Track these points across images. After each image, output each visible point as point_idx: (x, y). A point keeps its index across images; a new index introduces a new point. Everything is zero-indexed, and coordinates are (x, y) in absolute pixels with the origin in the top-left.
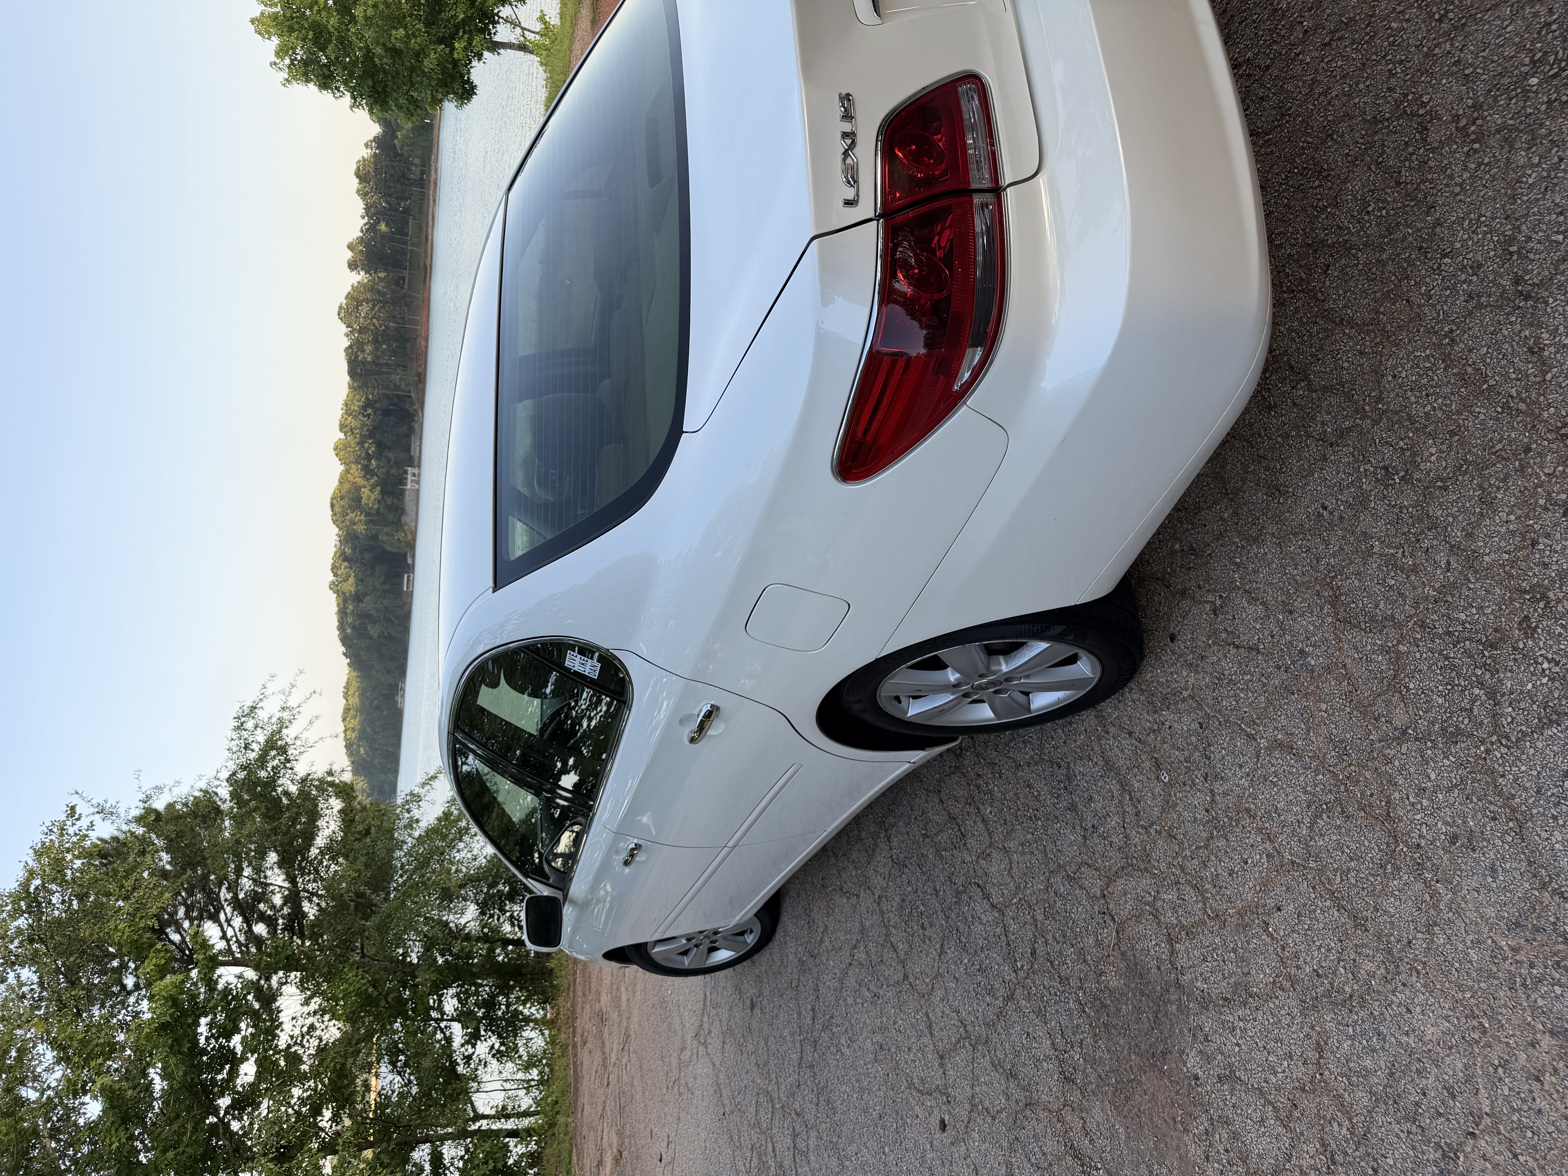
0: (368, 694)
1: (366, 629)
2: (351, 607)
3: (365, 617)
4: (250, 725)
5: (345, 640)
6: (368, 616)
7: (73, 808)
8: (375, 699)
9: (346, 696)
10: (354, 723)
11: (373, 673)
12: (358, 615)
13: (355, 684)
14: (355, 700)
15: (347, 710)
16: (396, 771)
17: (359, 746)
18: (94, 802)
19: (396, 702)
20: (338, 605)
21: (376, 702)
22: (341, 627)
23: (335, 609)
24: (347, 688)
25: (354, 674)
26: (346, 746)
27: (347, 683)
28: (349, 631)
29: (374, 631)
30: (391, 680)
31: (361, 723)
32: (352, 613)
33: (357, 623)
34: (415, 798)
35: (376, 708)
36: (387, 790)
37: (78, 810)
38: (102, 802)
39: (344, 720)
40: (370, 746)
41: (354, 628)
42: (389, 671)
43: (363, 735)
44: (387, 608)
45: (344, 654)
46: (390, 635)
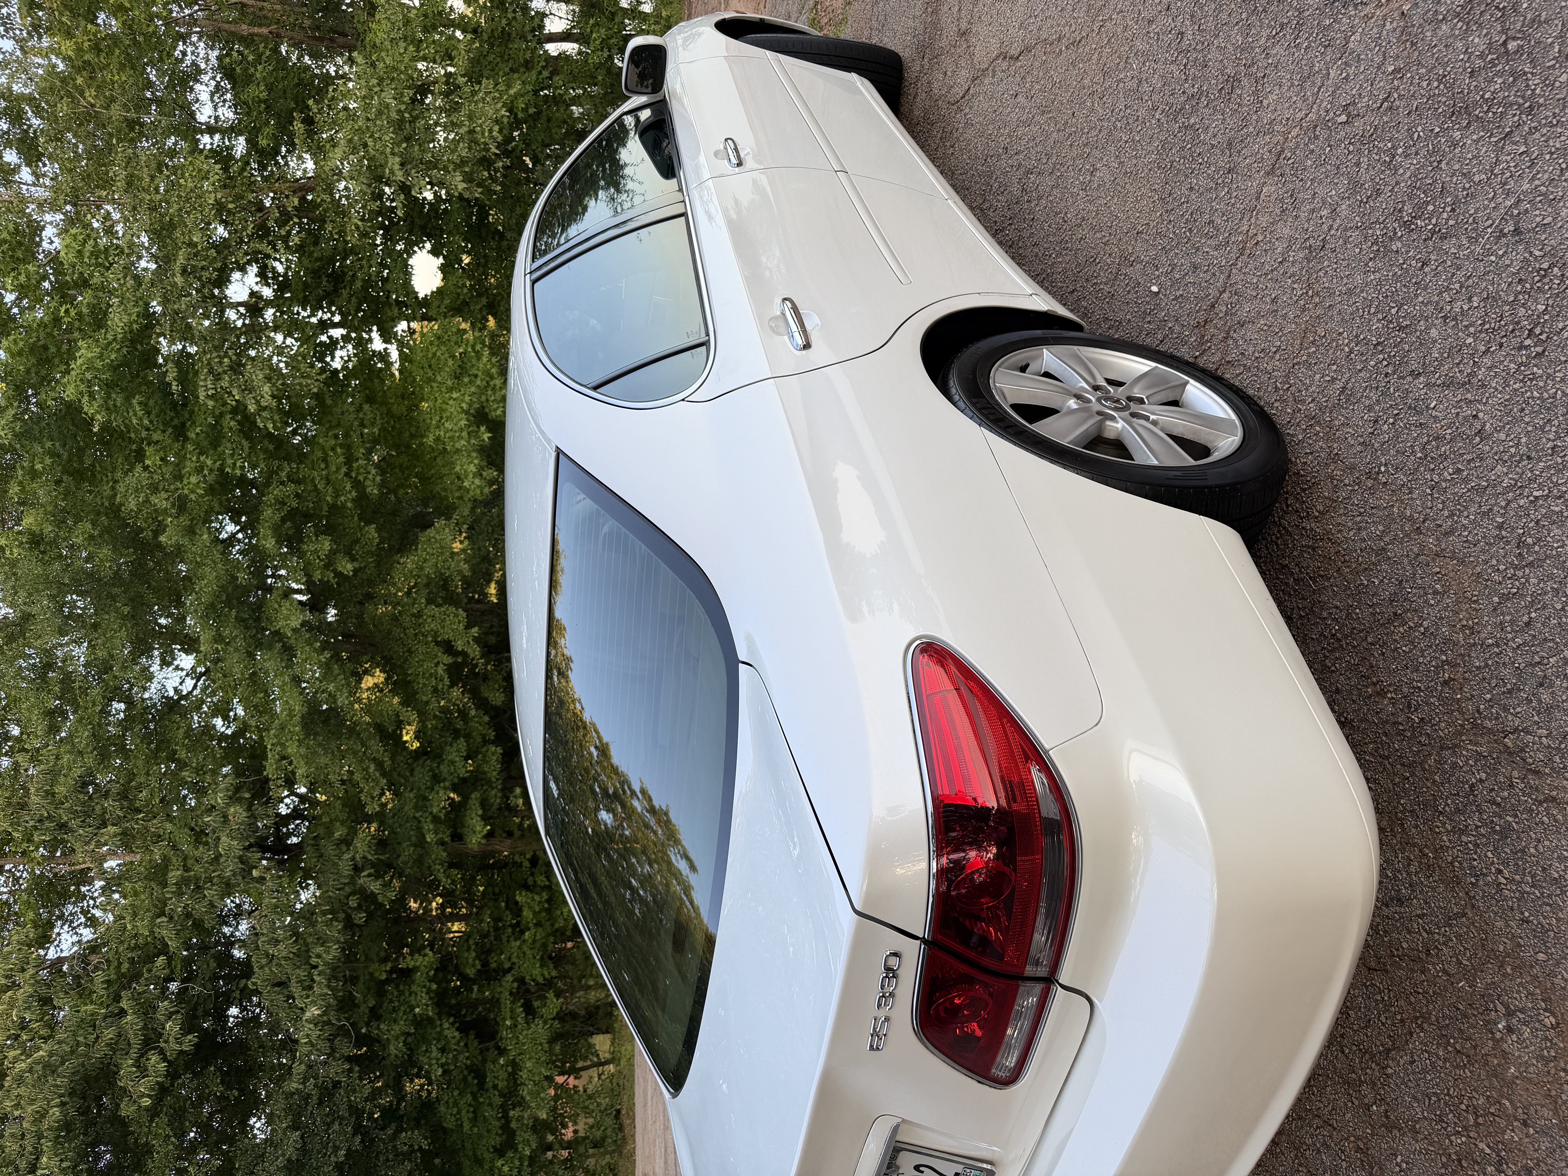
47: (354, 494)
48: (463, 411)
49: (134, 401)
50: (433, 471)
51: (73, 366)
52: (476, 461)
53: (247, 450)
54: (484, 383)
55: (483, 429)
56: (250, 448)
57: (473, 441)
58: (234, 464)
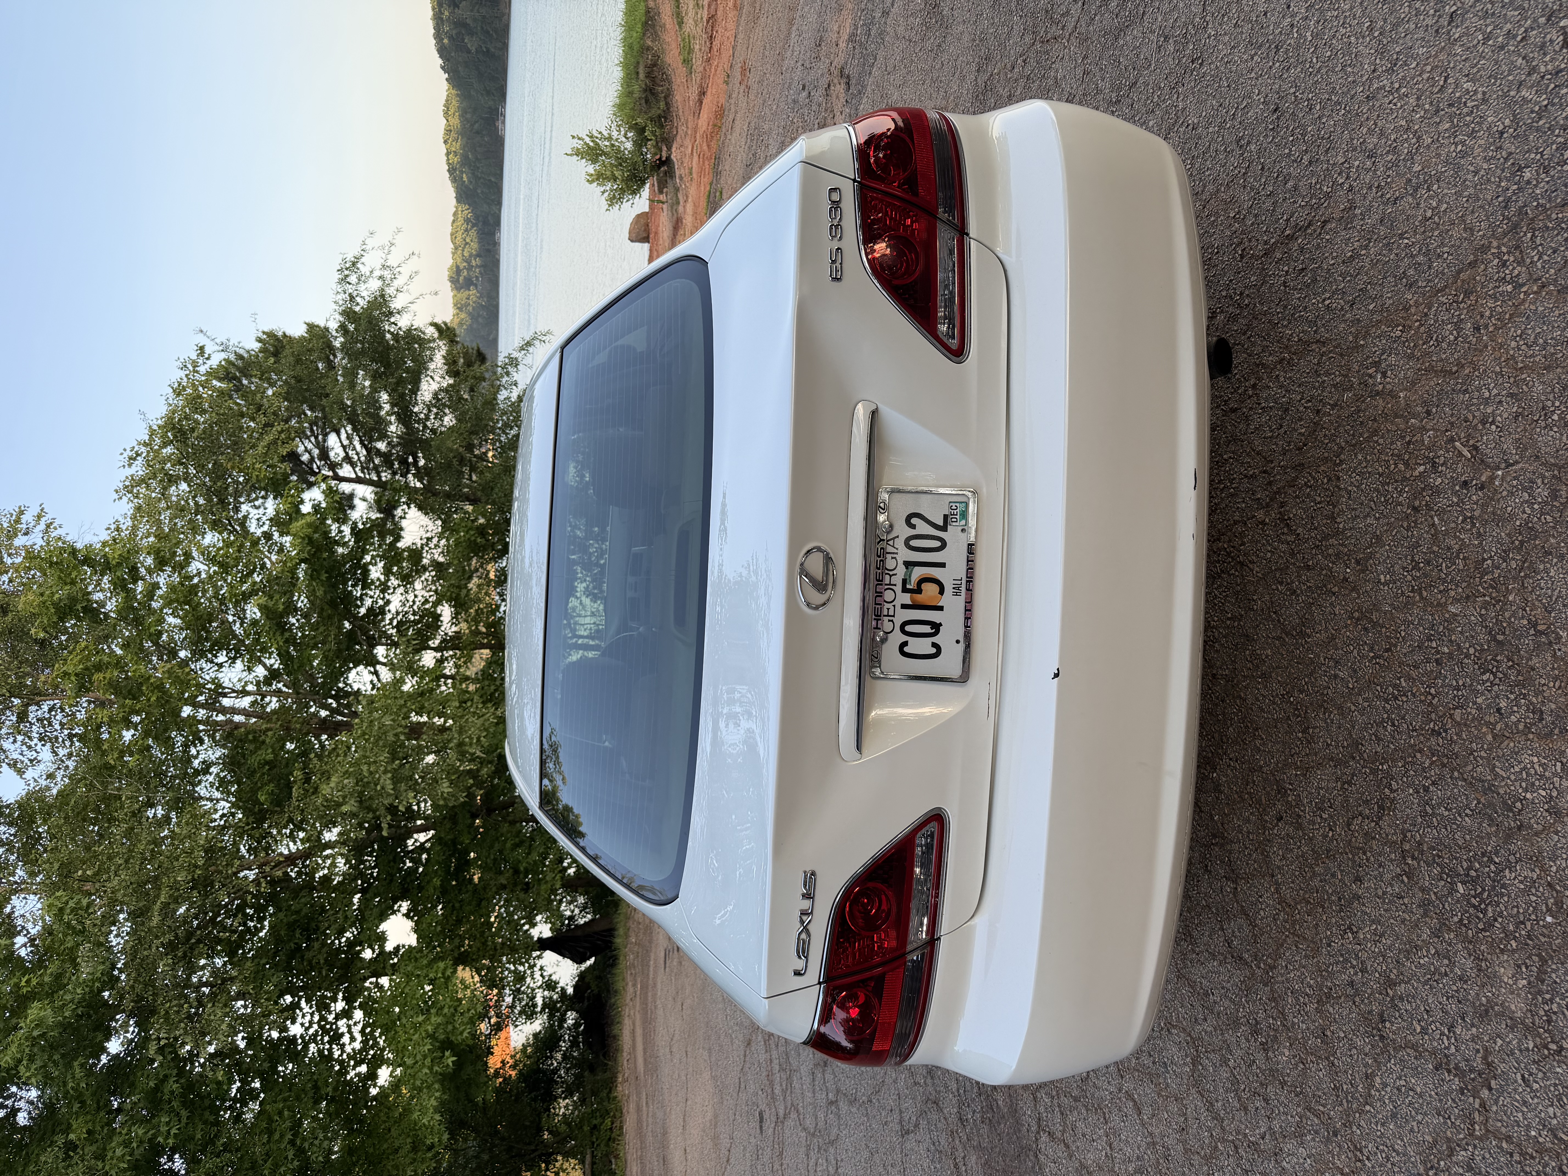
0: (468, 116)
1: (463, 40)
2: (446, 13)
3: (461, 27)
4: (353, 279)
5: (442, 51)
6: (464, 25)
7: (202, 349)
8: (476, 122)
9: (446, 114)
10: (457, 146)
11: (473, 93)
12: (455, 23)
13: (455, 103)
14: (456, 121)
15: (448, 131)
16: (499, 203)
17: (462, 172)
18: (218, 341)
19: (497, 129)
20: (433, 9)
21: (476, 126)
22: (438, 36)
23: (430, 13)
24: (447, 105)
25: (454, 92)
26: (449, 171)
27: (447, 101)
28: (446, 41)
29: (472, 43)
30: (491, 103)
31: (463, 147)
32: (448, 19)
33: (454, 32)
34: (514, 362)
35: (478, 132)
36: (491, 222)
37: (208, 351)
38: (225, 341)
39: (445, 142)
40: (473, 174)
41: (451, 38)
42: (488, 93)
43: (465, 161)
44: (484, 17)
45: (442, 68)
46: (488, 50)
47: (296, 1163)
48: (429, 1036)
49: (76, 1064)
50: (385, 1146)
51: (22, 1024)
52: (437, 1094)
53: (184, 1120)
54: (452, 1010)
55: (447, 1053)
56: (188, 1118)
57: (436, 1068)
58: (168, 1132)
